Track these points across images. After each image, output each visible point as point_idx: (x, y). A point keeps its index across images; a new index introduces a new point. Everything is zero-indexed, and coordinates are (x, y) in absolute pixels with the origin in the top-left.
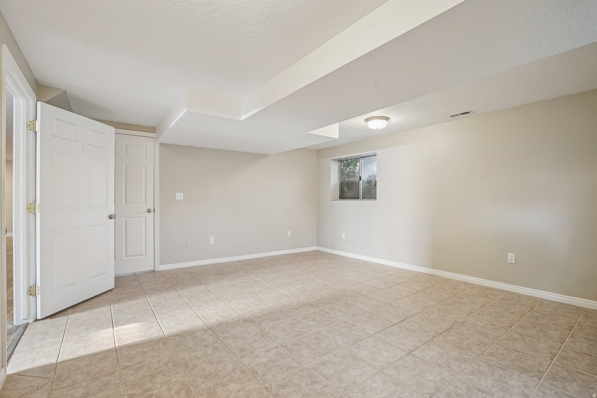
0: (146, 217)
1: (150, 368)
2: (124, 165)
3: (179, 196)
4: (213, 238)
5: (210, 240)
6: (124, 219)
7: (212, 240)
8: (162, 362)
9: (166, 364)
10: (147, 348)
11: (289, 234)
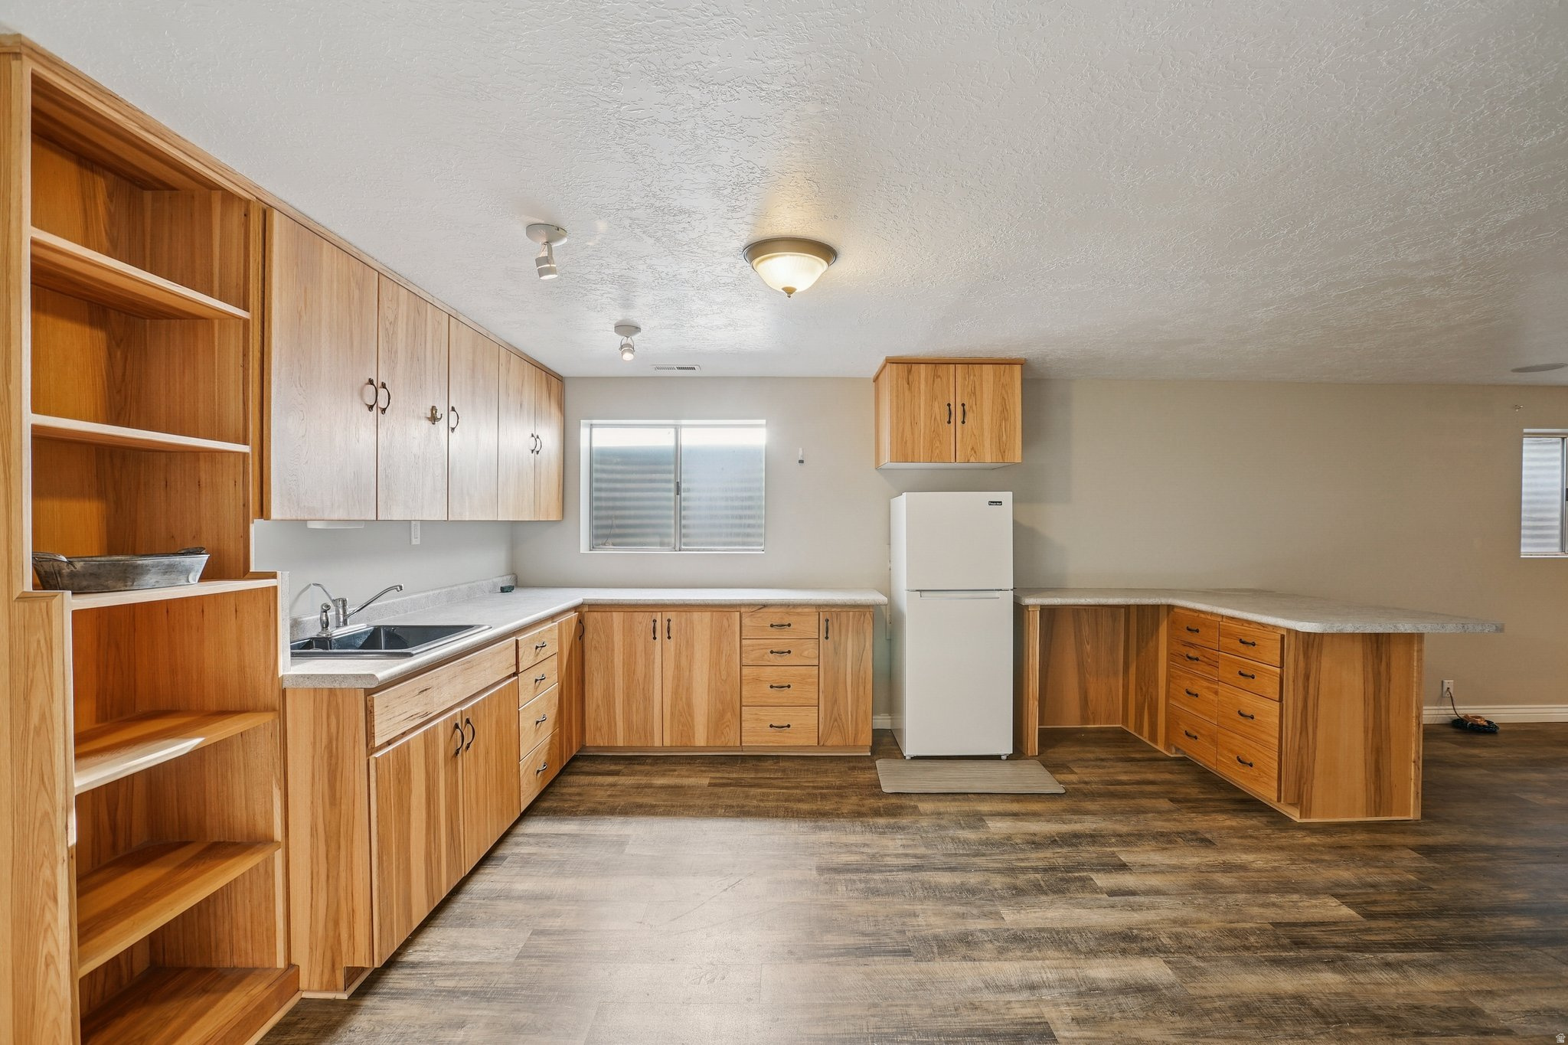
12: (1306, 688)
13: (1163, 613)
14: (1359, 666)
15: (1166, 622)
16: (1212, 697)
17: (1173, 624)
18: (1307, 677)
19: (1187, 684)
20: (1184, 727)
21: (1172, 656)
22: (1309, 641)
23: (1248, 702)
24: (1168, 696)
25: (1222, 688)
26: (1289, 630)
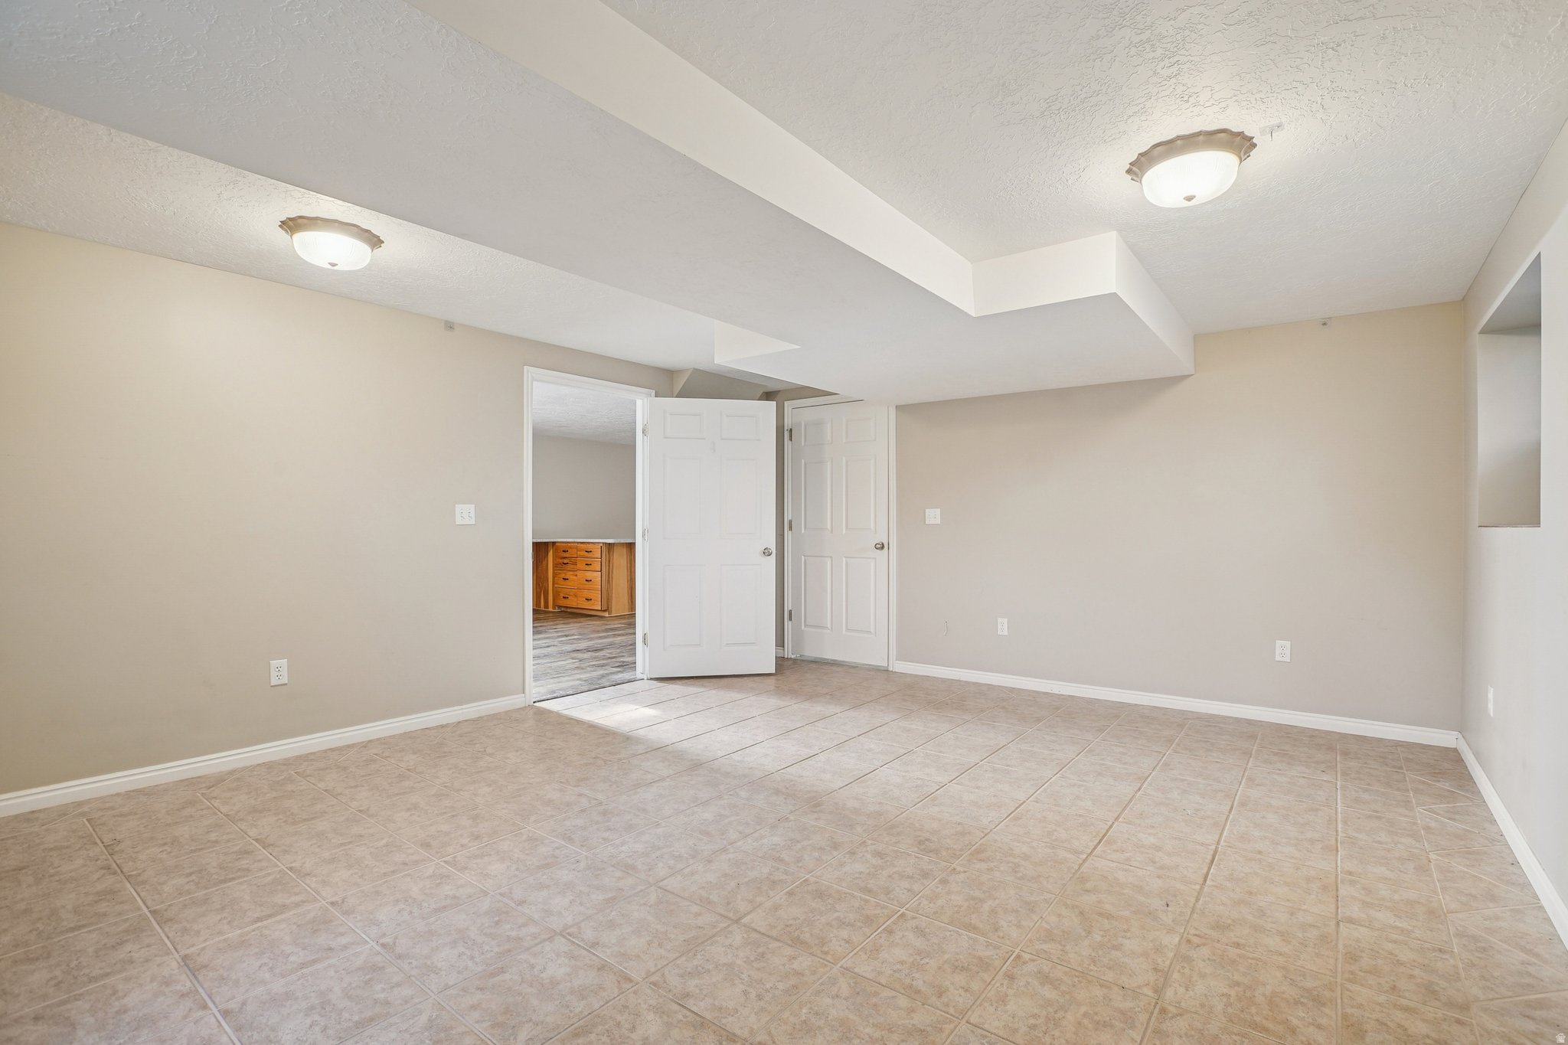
0: (875, 559)
2: (844, 459)
3: (933, 516)
4: (1006, 620)
5: (999, 627)
6: (844, 559)
7: (1003, 627)
11: (1283, 650)
12: (609, 566)
13: (550, 546)
14: (625, 556)
15: (551, 551)
16: (575, 577)
17: (556, 551)
18: (609, 561)
19: (563, 576)
20: (562, 595)
21: (555, 565)
22: (610, 546)
23: (589, 575)
24: (554, 584)
25: (578, 573)
26: (603, 543)
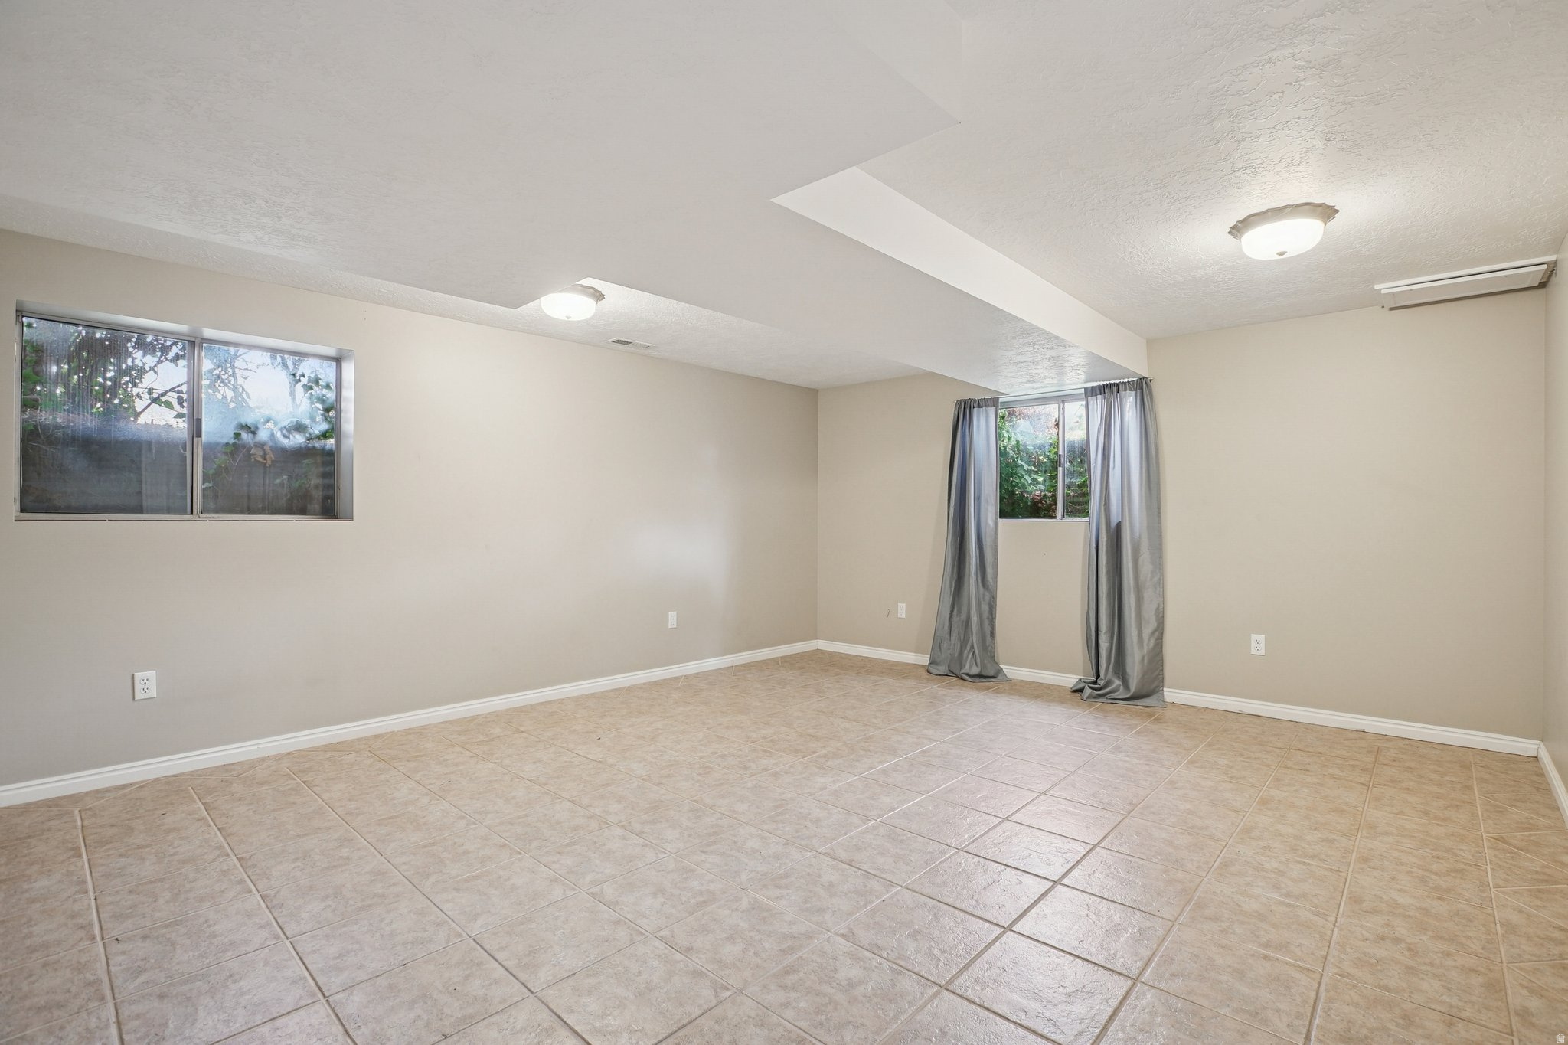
1: (1252, 933)
8: (1219, 926)
9: (1216, 919)
10: (1220, 981)
